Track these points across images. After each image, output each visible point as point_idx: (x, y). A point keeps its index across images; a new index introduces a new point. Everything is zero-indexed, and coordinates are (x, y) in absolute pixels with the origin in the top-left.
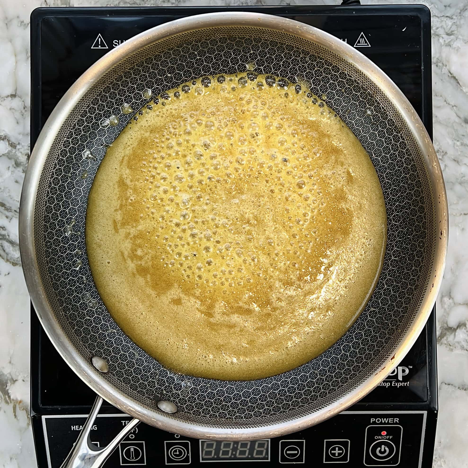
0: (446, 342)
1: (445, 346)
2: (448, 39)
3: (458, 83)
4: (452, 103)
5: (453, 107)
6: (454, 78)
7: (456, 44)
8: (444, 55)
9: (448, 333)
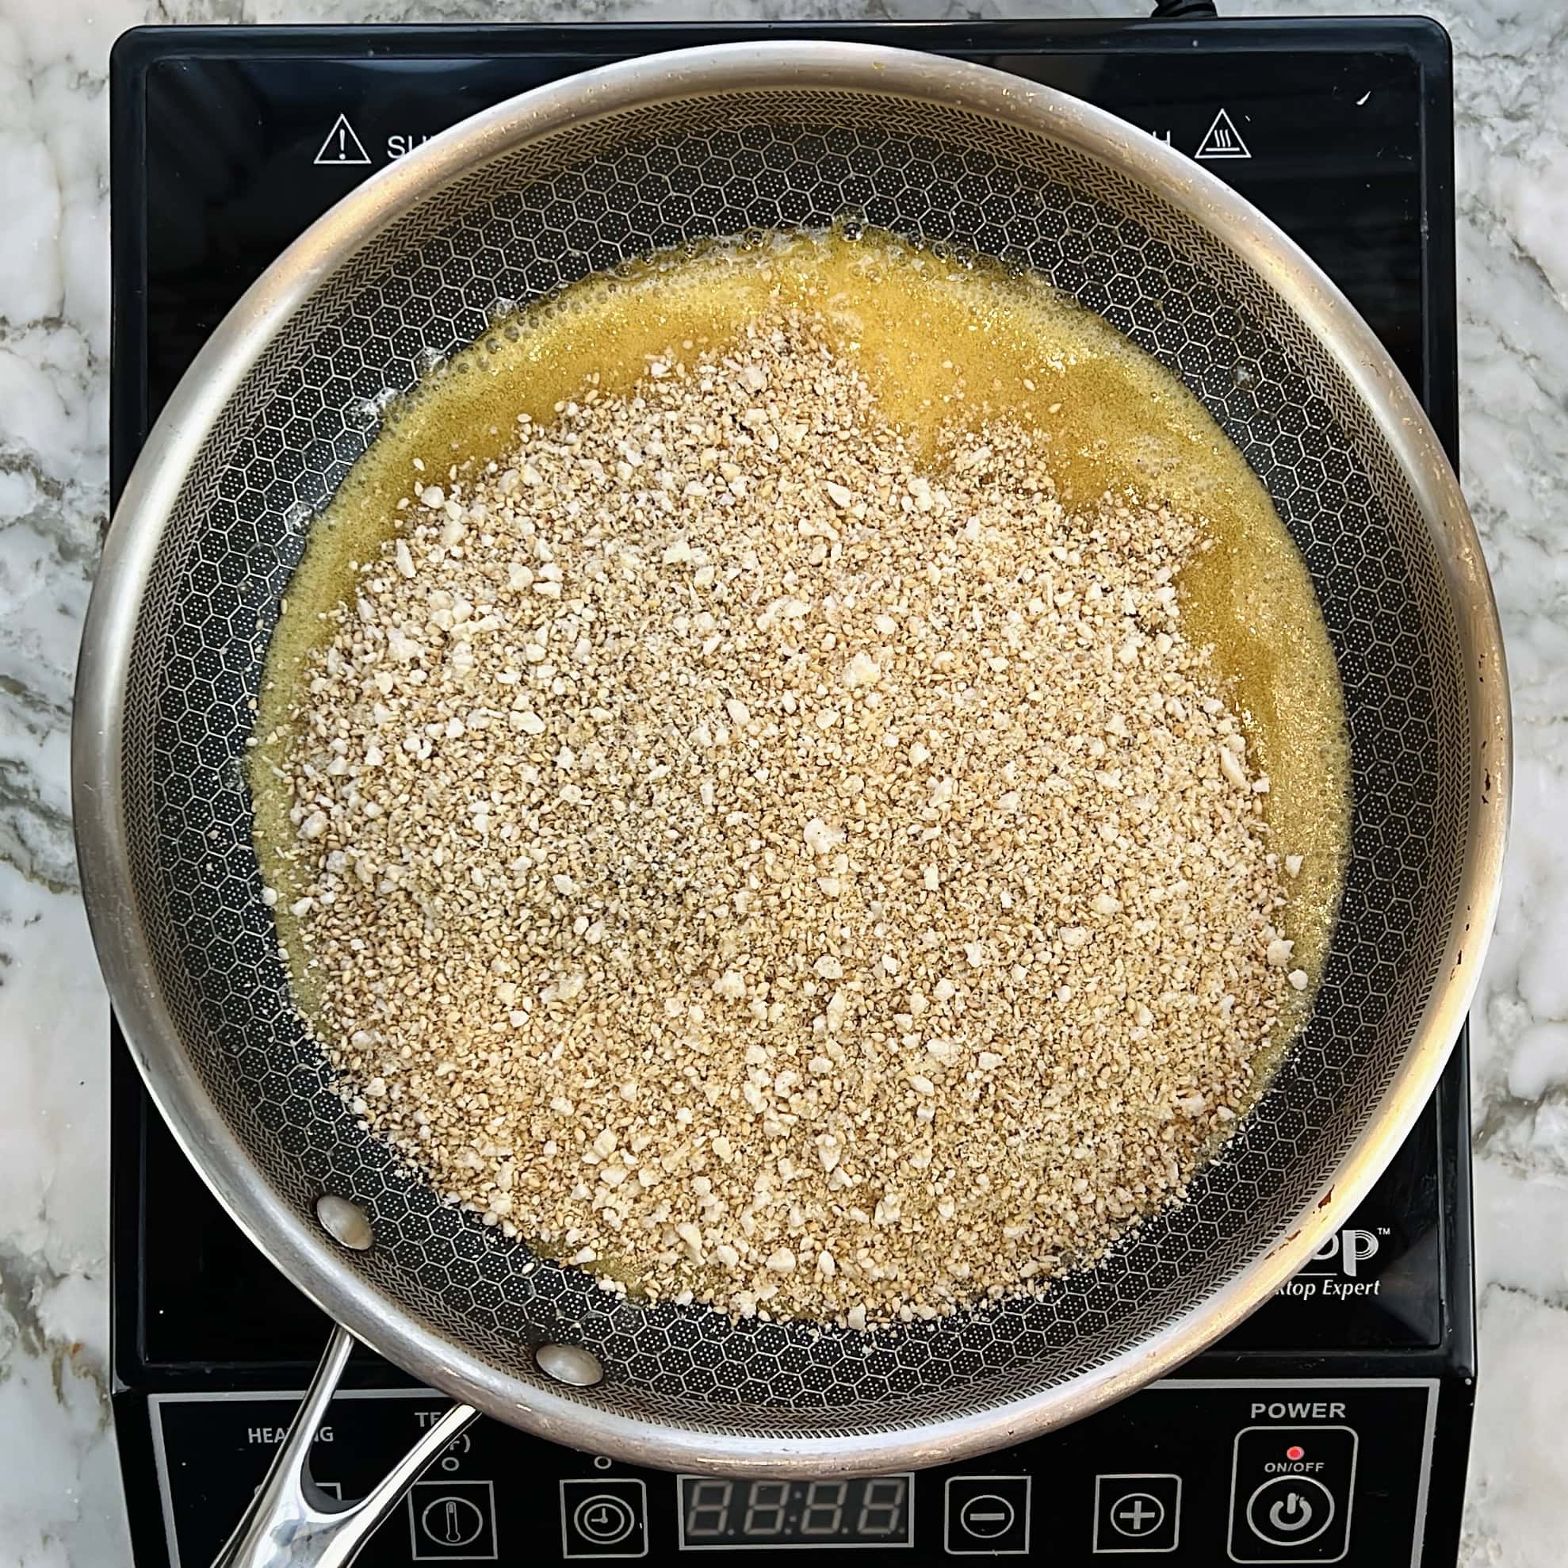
0: (1502, 1148)
1: (1500, 1160)
2: (1509, 131)
3: (1544, 278)
4: (1525, 347)
5: (1526, 358)
6: (1532, 262)
7: (1537, 150)
8: (1496, 186)
9: (1509, 1118)
